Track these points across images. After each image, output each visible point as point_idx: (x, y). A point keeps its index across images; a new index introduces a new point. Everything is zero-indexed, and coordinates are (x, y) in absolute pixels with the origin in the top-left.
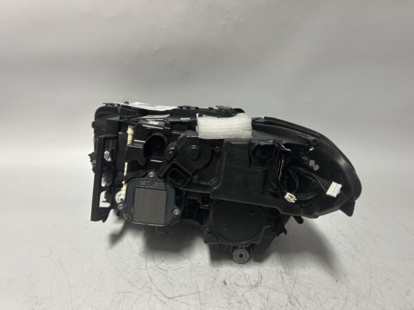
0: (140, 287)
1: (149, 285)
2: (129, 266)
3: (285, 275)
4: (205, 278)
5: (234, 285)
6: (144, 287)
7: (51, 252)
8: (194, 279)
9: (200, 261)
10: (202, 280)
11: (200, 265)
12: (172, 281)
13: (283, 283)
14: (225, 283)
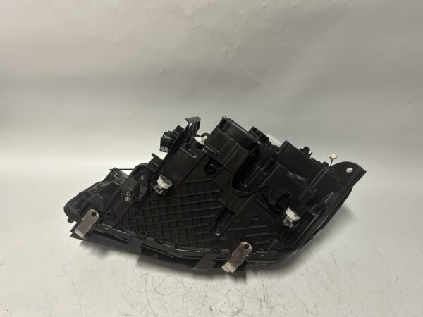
0: (140, 310)
1: (147, 308)
2: (131, 289)
3: (264, 303)
4: (195, 303)
5: (218, 312)
6: (142, 311)
7: (65, 271)
8: (185, 304)
9: (193, 286)
10: (192, 306)
11: (192, 290)
12: (167, 306)
13: (261, 311)
14: (211, 310)
